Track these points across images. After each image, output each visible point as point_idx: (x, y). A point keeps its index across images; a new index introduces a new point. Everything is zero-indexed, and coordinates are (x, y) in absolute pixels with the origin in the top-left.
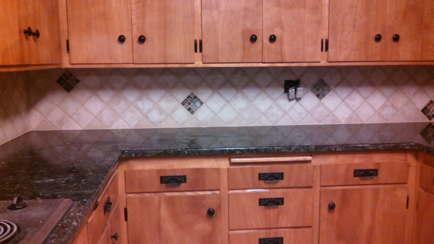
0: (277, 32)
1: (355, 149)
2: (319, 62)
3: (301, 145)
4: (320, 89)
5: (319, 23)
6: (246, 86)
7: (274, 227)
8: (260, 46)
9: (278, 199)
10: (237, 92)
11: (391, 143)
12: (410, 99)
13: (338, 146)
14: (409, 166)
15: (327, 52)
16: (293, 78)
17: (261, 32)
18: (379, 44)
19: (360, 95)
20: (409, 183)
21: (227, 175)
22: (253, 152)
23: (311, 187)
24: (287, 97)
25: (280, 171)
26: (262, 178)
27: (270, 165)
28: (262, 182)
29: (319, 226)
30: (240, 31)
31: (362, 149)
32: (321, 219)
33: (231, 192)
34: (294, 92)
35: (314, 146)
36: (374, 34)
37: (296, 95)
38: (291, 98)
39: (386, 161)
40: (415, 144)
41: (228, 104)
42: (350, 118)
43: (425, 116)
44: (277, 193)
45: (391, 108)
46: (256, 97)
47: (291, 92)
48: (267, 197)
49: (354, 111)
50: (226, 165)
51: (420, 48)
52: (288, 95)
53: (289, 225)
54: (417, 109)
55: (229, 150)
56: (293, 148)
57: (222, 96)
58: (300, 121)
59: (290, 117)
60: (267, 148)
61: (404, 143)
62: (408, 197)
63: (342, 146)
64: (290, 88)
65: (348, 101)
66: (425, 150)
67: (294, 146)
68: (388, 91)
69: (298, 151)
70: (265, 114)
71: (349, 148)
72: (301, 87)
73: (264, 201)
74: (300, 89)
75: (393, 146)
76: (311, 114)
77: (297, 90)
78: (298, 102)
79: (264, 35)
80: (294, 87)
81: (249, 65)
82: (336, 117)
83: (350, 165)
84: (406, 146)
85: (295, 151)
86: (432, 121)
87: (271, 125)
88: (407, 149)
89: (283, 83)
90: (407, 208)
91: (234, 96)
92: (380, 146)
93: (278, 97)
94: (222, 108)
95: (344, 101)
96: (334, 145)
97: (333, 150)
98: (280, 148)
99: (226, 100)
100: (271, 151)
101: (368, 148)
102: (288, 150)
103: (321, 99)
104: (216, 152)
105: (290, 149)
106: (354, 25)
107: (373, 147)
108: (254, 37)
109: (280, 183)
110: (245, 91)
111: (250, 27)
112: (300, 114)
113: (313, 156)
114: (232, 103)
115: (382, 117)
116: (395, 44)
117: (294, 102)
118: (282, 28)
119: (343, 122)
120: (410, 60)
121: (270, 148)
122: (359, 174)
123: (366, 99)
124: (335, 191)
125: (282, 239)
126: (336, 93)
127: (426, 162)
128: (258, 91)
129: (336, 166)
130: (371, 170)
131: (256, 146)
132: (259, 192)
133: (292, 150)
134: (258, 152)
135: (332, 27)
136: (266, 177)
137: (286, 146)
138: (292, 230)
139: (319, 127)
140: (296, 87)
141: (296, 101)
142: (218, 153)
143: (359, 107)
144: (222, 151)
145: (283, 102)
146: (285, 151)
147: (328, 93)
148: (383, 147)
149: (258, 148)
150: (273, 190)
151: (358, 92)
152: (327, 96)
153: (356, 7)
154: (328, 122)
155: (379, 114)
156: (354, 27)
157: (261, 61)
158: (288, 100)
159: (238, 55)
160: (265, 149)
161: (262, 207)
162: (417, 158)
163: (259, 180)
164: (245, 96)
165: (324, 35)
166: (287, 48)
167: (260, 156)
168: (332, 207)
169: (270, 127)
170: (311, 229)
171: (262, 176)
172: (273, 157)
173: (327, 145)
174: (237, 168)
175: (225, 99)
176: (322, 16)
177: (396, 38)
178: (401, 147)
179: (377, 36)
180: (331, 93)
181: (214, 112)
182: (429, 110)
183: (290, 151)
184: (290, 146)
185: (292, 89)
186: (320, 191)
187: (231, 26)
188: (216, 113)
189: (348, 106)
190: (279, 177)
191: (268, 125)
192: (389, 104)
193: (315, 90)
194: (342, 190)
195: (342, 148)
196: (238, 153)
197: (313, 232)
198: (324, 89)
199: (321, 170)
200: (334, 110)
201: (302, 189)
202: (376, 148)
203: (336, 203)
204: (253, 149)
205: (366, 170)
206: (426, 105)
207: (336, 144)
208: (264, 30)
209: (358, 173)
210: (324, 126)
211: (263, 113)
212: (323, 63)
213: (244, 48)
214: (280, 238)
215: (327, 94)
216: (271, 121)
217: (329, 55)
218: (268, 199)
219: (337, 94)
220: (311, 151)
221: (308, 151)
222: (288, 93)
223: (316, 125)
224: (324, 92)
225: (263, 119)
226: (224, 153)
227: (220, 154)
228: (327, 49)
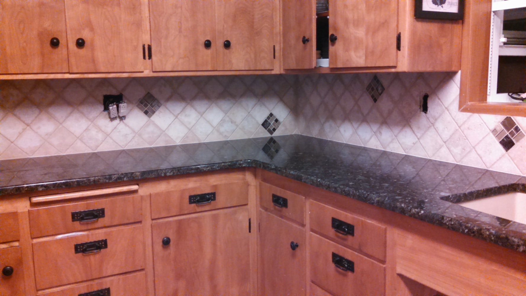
0: (86, 35)
1: (188, 171)
2: (142, 72)
3: (123, 173)
4: (148, 104)
5: (138, 25)
6: (52, 103)
7: (97, 277)
8: (65, 52)
9: (99, 242)
10: (41, 112)
11: (227, 162)
12: (249, 113)
13: (168, 170)
14: (248, 185)
15: (151, 60)
16: (114, 92)
17: (64, 34)
18: (209, 52)
19: (196, 110)
20: (249, 203)
21: (28, 219)
22: (61, 186)
23: (140, 222)
24: (107, 116)
25: (100, 207)
26: (76, 218)
27: (87, 201)
28: (77, 223)
29: (154, 268)
30: (35, 32)
31: (196, 171)
32: (155, 258)
33: (35, 241)
34: (116, 109)
35: (140, 173)
36: (202, 40)
37: (119, 113)
38: (112, 116)
39: (224, 182)
40: (252, 161)
41: (28, 128)
42: (186, 137)
43: (266, 131)
44: (97, 235)
45: (230, 123)
46: (67, 117)
47: (112, 109)
48: (85, 241)
49: (190, 129)
50: (26, 207)
51: (253, 56)
52: (109, 113)
53: (117, 272)
54: (257, 123)
55: (27, 187)
56: (114, 177)
57: (19, 118)
58: (126, 145)
59: (113, 140)
60: (81, 180)
61: (241, 161)
62: (250, 220)
63: (173, 169)
64: (110, 105)
65: (182, 117)
66: (262, 166)
67: (114, 175)
68: (225, 104)
69: (121, 181)
70: (80, 138)
71: (181, 171)
72: (125, 102)
73: (81, 247)
74: (124, 105)
75: (229, 165)
76: (140, 135)
77: (119, 106)
78: (122, 122)
79: (68, 39)
80: (115, 103)
81: (52, 76)
82: (170, 137)
83: (183, 191)
84: (243, 164)
85: (116, 180)
86: (273, 135)
87: (90, 151)
88: (244, 167)
89: (101, 98)
90: (250, 232)
91: (36, 117)
92: (216, 165)
93: (97, 117)
94: (20, 134)
95: (178, 117)
96: (163, 169)
97: (163, 175)
98: (97, 178)
99: (25, 124)
100: (85, 183)
101: (203, 170)
102: (107, 179)
103: (150, 117)
104: (9, 191)
105: (110, 178)
106: (180, 28)
107: (208, 168)
108: (55, 41)
109: (101, 222)
110: (51, 110)
111: (50, 28)
112: (126, 135)
113: (139, 184)
114: (35, 127)
115: (221, 134)
116: (227, 51)
117: (117, 121)
118: (92, 29)
119: (178, 142)
120: (243, 69)
121: (84, 179)
122: (195, 200)
123: (202, 114)
124: (170, 222)
125: (108, 290)
126: (167, 108)
127: (265, 180)
128: (69, 109)
129: (168, 194)
130: (208, 194)
131: (66, 178)
132: (75, 237)
133: (113, 180)
134: (68, 187)
135: (155, 30)
136: (82, 216)
137: (105, 176)
138: (121, 277)
139: (151, 150)
140: (118, 103)
141: (120, 120)
142: (12, 192)
143: (195, 124)
144: (17, 189)
145: (104, 122)
146: (104, 181)
147: (159, 108)
148: (218, 167)
149: (69, 181)
150: (92, 231)
151: (192, 106)
152: (157, 113)
153: (181, 7)
154: (161, 143)
155: (218, 131)
156: (180, 31)
157: (67, 71)
158: (109, 120)
159: (35, 63)
160: (77, 181)
161: (80, 255)
162: (255, 176)
163: (73, 221)
164: (52, 117)
165: (146, 39)
166: (100, 56)
167: (72, 191)
168: (166, 243)
169: (89, 154)
170: (143, 272)
171: (76, 215)
172: (89, 191)
173: (155, 170)
174: (42, 209)
175: (24, 122)
176: (142, 17)
177: (227, 45)
178: (238, 165)
179: (206, 42)
180: (161, 109)
181: (9, 140)
182: (270, 124)
183: (111, 181)
184: (110, 175)
185: (113, 105)
186: (152, 225)
187: (22, 26)
188: (12, 140)
189: (182, 123)
190: (99, 214)
191: (86, 152)
192: (227, 119)
193: (143, 105)
194: (176, 221)
195: (172, 172)
196: (41, 189)
197: (146, 275)
198: (153, 104)
199: (150, 201)
200: (167, 129)
201: (130, 225)
202: (212, 169)
203: (171, 238)
204: (61, 183)
205: (202, 195)
206: (266, 118)
207: (166, 168)
208: (69, 32)
209: (193, 200)
210: (156, 148)
211: (78, 138)
212: (147, 73)
213: (43, 55)
214: (106, 289)
215: (156, 110)
216: (89, 147)
217: (153, 63)
218: (86, 243)
219: (169, 110)
220: (136, 178)
221: (132, 179)
222: (108, 111)
223: (147, 148)
224: (153, 108)
225: (79, 144)
226: (21, 191)
227: (16, 193)
228: (150, 57)
